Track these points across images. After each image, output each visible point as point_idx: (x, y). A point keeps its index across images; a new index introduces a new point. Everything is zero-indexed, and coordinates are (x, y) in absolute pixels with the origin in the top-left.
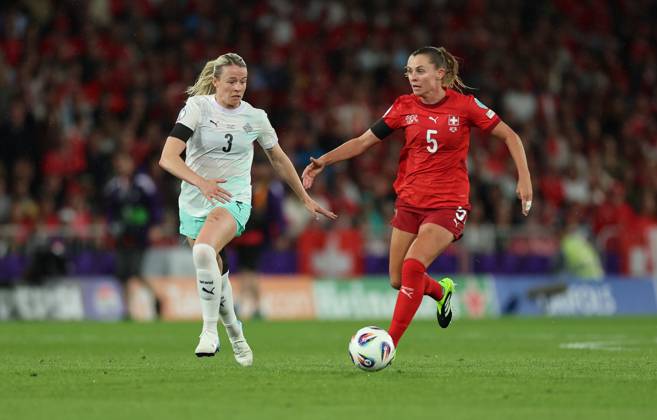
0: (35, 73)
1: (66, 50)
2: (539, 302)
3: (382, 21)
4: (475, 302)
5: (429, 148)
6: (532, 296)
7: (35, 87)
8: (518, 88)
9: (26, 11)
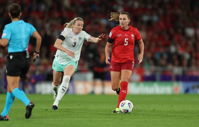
0: (47, 22)
1: (56, 15)
2: (195, 90)
3: (150, 7)
4: (176, 89)
5: (125, 44)
6: (193, 88)
7: (47, 26)
8: (189, 26)
9: (45, 3)
